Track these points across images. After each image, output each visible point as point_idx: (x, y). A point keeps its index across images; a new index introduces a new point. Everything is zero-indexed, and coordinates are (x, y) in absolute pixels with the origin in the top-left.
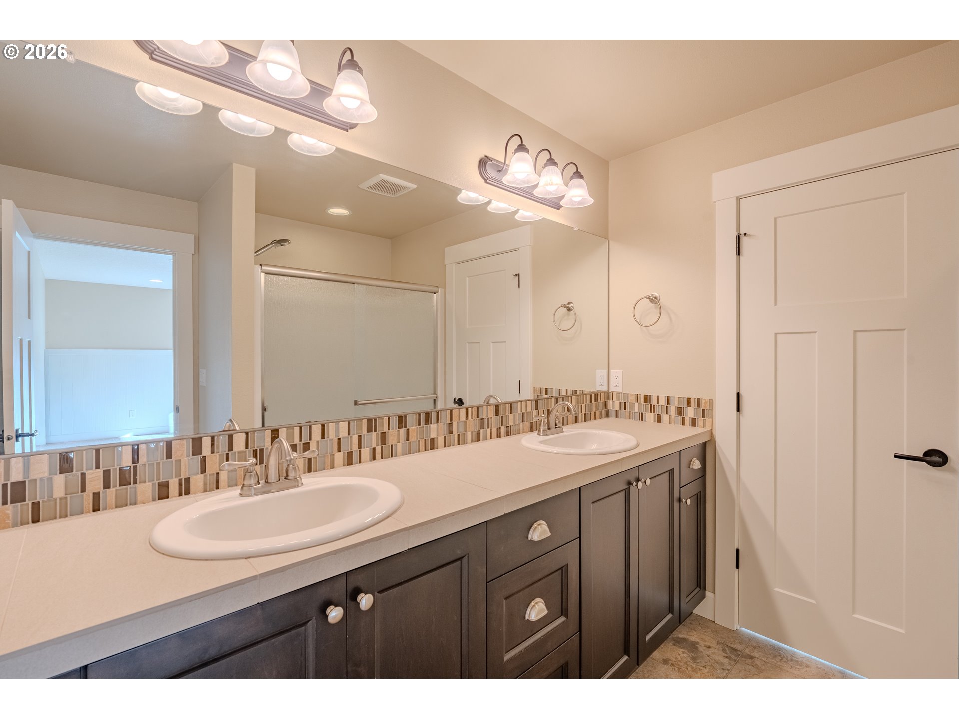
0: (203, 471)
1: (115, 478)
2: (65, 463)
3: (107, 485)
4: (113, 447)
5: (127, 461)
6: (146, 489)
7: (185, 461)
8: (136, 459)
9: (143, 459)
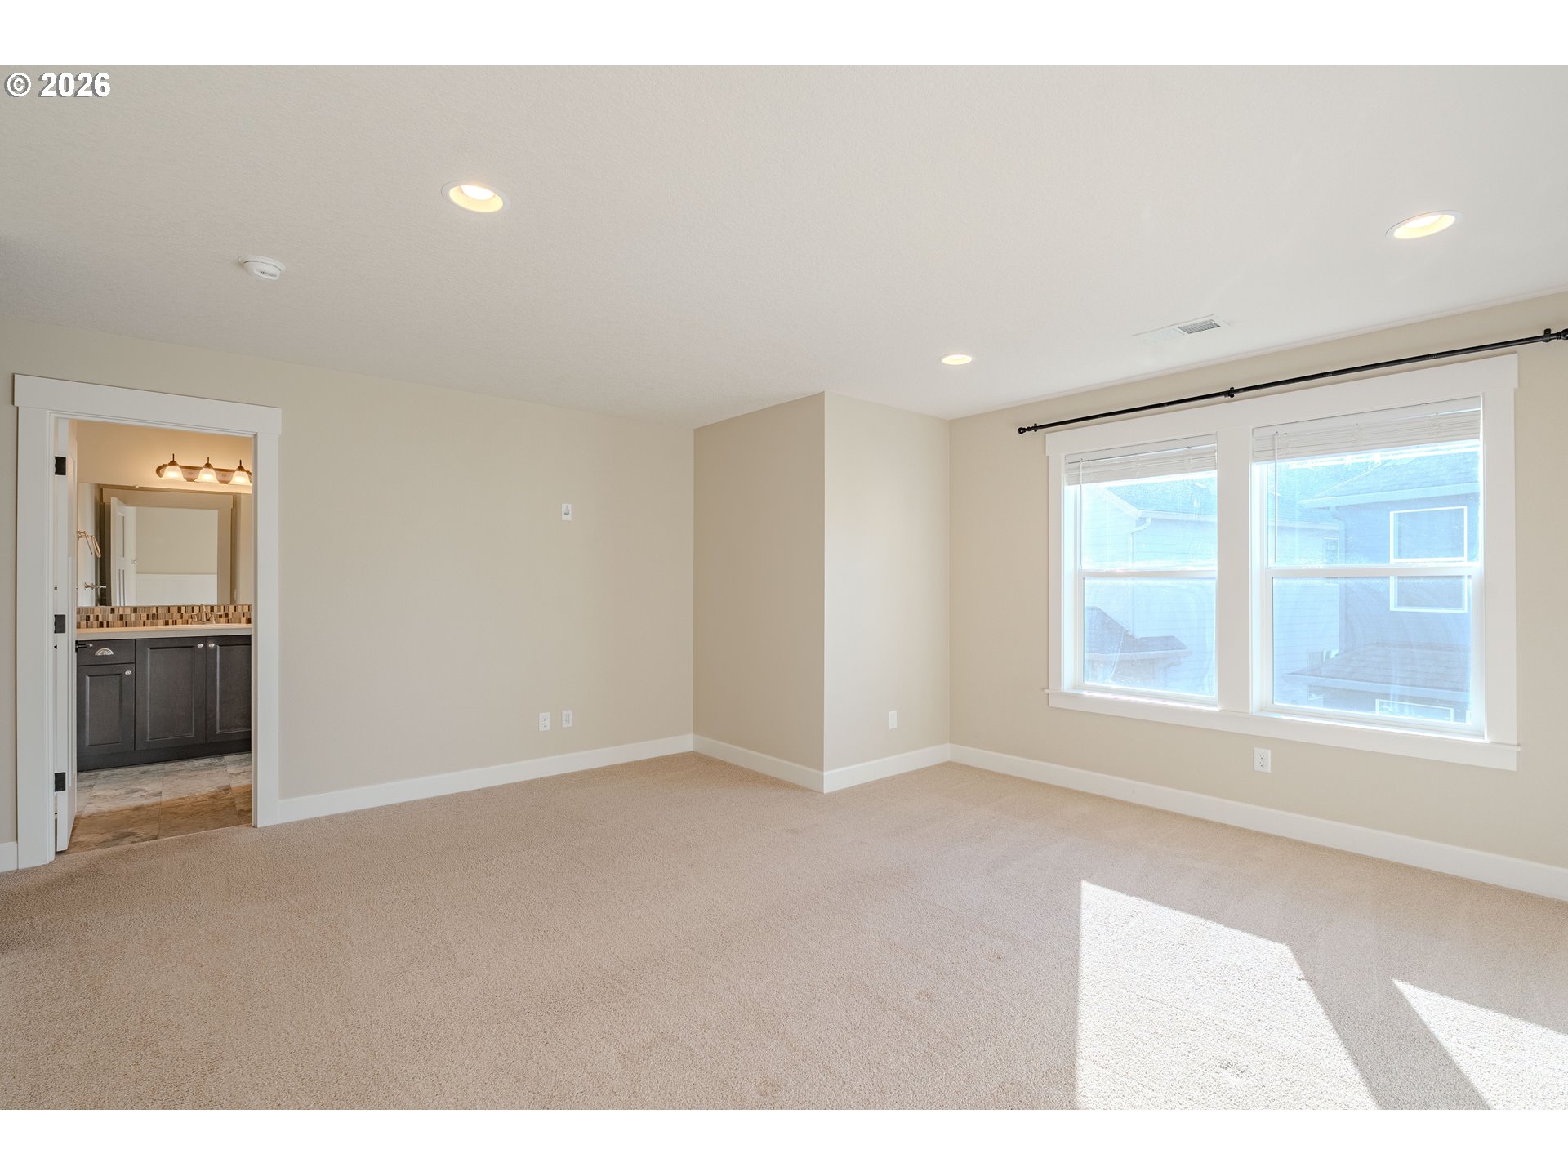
0: (182, 618)
1: (150, 617)
2: (135, 610)
3: (148, 619)
4: (149, 607)
5: (154, 612)
6: (160, 621)
7: (175, 614)
8: (157, 611)
9: (160, 612)
